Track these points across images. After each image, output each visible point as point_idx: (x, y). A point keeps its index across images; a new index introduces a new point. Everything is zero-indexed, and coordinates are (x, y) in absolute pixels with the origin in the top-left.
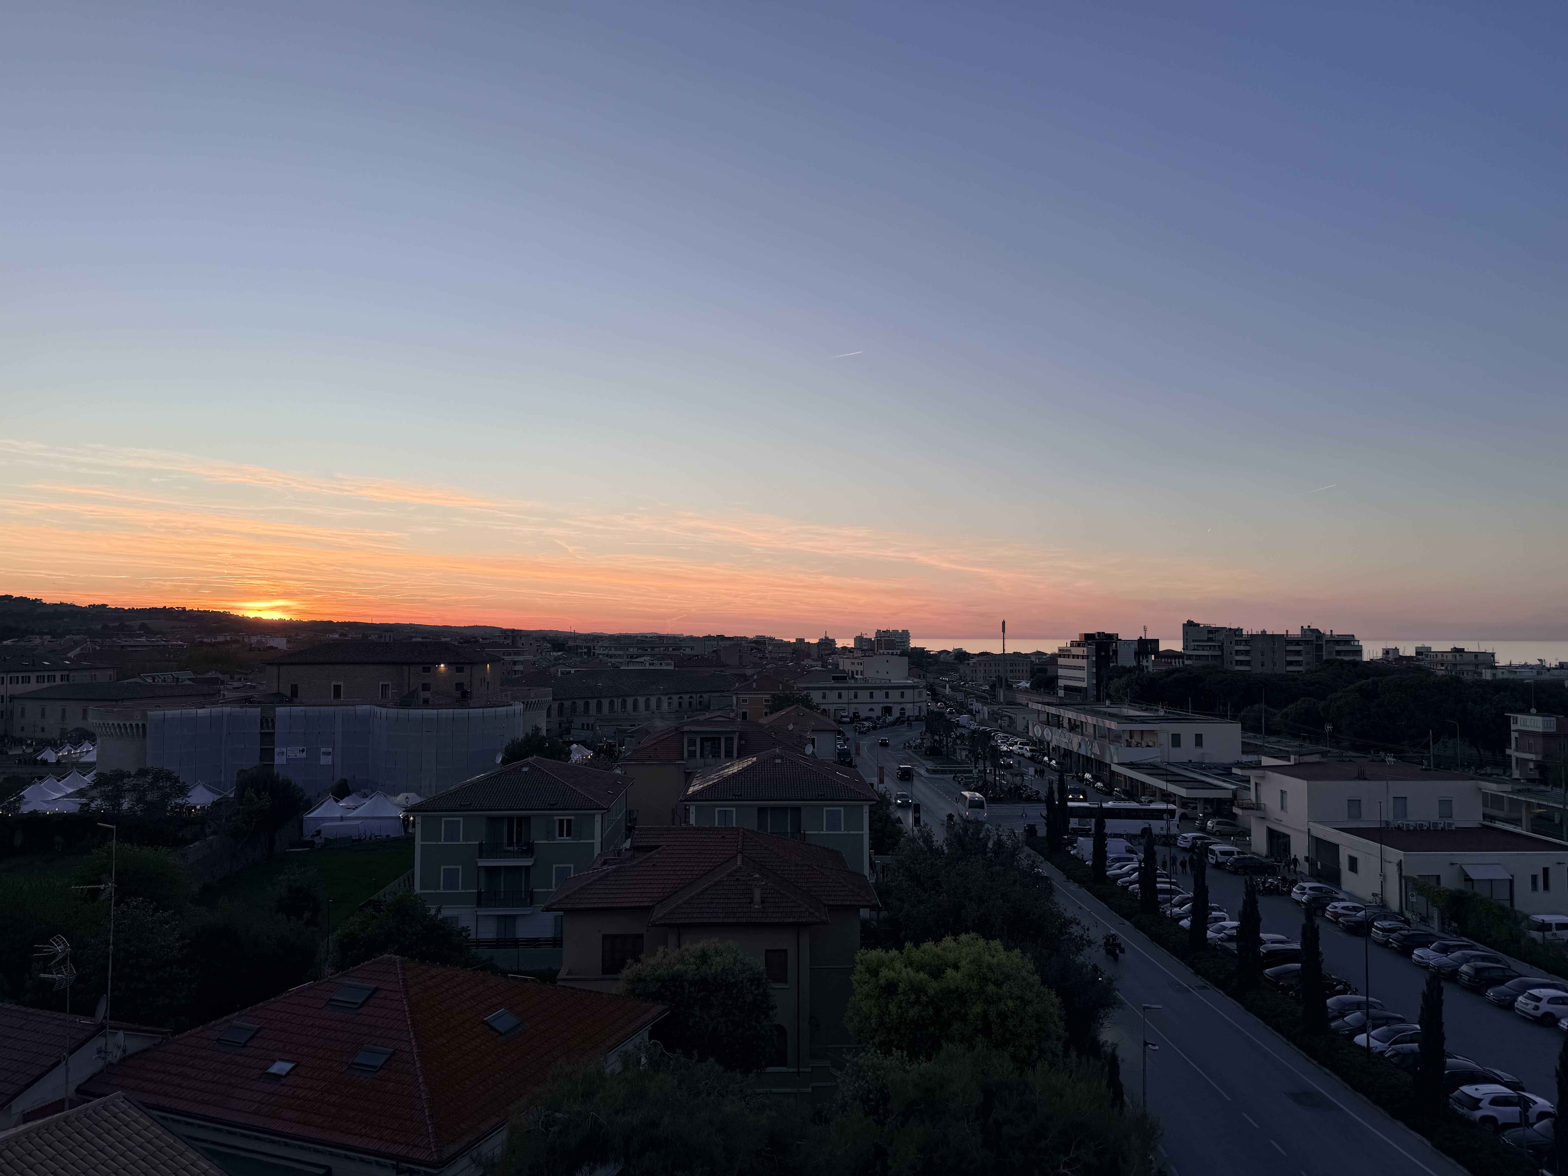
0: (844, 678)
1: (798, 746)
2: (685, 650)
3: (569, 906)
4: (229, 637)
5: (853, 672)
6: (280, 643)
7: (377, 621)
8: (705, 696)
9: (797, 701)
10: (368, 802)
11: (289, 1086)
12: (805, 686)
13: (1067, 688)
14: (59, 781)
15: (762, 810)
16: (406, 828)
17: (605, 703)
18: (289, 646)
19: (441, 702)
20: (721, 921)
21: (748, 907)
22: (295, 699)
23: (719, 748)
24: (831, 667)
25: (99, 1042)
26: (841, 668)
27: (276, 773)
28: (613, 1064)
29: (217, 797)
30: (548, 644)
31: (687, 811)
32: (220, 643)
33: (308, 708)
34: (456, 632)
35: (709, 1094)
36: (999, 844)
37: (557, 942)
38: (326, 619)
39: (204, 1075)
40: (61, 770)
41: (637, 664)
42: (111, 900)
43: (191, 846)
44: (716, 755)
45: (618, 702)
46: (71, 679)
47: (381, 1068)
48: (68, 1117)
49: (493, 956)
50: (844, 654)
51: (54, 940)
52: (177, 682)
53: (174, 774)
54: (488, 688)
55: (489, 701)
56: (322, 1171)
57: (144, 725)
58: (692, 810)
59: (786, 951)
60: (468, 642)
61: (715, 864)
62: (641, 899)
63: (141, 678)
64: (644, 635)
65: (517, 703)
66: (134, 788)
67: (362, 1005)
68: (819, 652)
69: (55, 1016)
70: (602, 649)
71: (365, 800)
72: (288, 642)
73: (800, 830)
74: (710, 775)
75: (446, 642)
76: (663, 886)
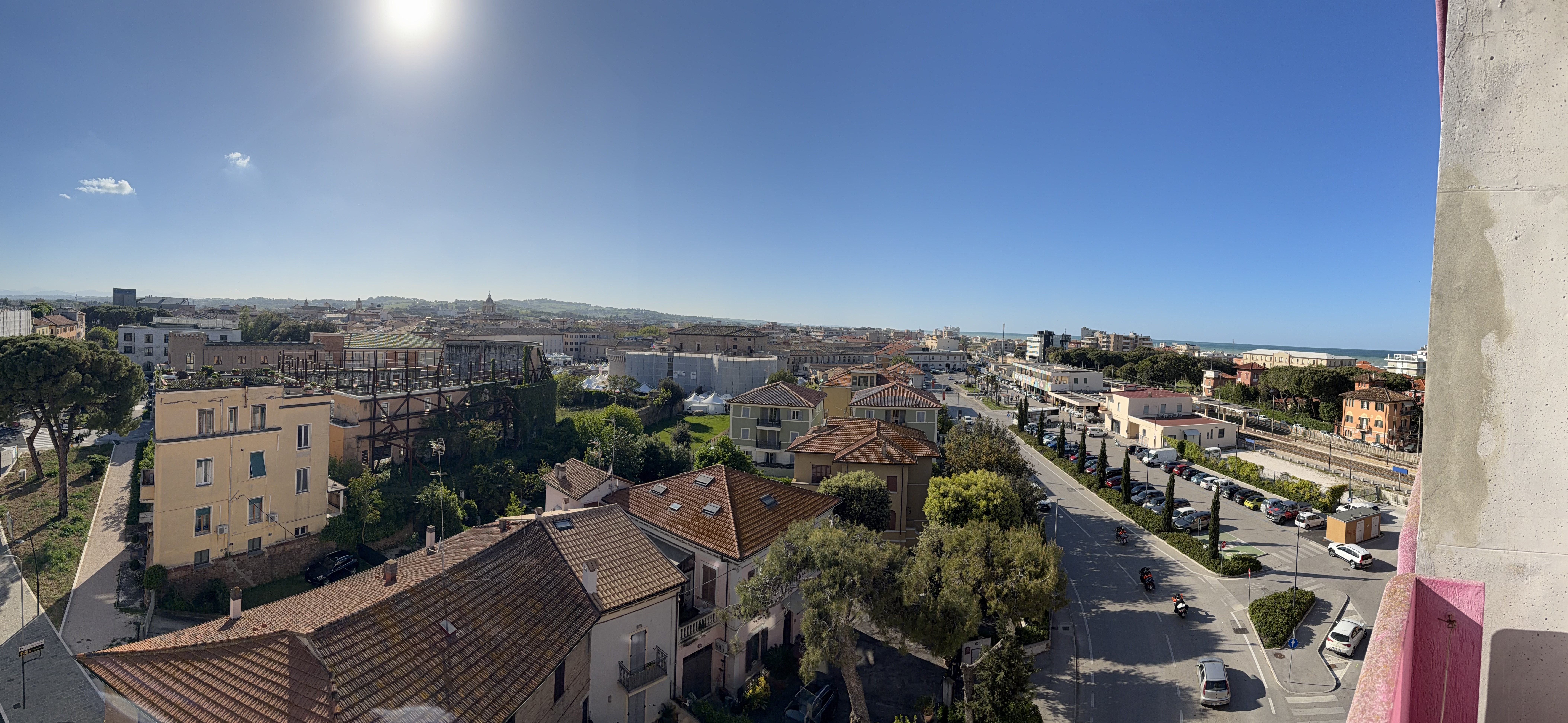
0: (928, 350)
1: (905, 381)
3: (797, 450)
5: (931, 347)
6: (676, 324)
8: (861, 356)
9: (905, 360)
11: (679, 514)
13: (1030, 357)
14: (596, 377)
15: (887, 411)
16: (726, 409)
17: (813, 358)
18: (679, 327)
19: (741, 354)
20: (866, 462)
21: (880, 456)
22: (682, 350)
23: (868, 381)
24: (921, 344)
25: (609, 482)
27: (673, 381)
29: (651, 390)
30: (788, 330)
32: (653, 324)
35: (861, 541)
36: (998, 428)
37: (791, 466)
39: (648, 503)
40: (596, 373)
41: (829, 340)
43: (643, 408)
44: (866, 384)
45: (819, 358)
46: (600, 337)
47: (717, 513)
48: (599, 509)
49: (763, 470)
50: (928, 338)
52: (637, 340)
53: (636, 378)
54: (762, 349)
55: (762, 355)
56: (691, 554)
57: (625, 357)
58: (854, 410)
59: (897, 477)
61: (865, 435)
62: (829, 450)
63: (624, 338)
65: (774, 356)
66: (621, 383)
67: (709, 485)
69: (595, 469)
70: (813, 332)
71: (709, 396)
73: (905, 421)
74: (863, 393)
76: (839, 444)
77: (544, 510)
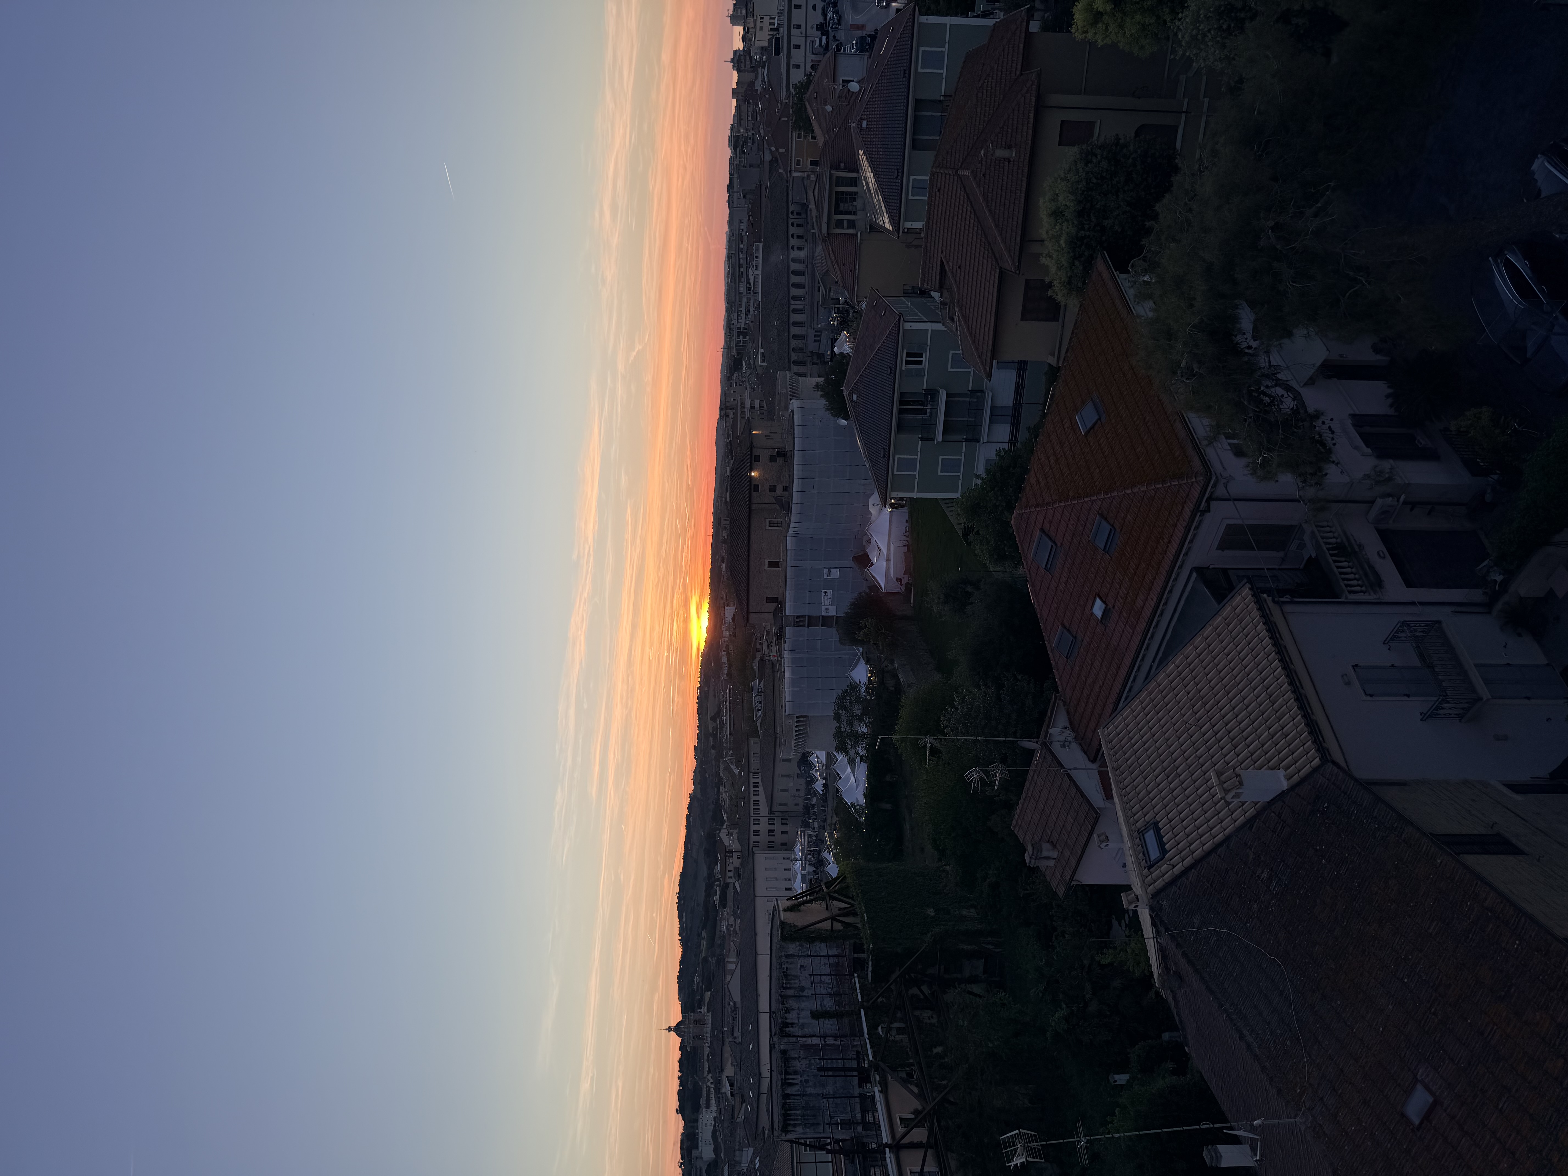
0: (778, 40)
1: (850, 100)
2: (743, 230)
3: (989, 355)
4: (723, 653)
5: (771, 29)
6: (729, 612)
7: (711, 531)
8: (792, 208)
9: (801, 100)
10: (875, 538)
11: (1115, 601)
12: (785, 89)
14: (840, 778)
15: (915, 146)
16: (901, 506)
17: (796, 317)
18: (732, 605)
19: (787, 476)
20: (1023, 195)
21: (1013, 164)
22: (779, 600)
23: (847, 193)
24: (764, 57)
25: (1056, 748)
26: (766, 44)
27: (844, 615)
28: (1145, 310)
29: (862, 661)
30: (735, 375)
31: (910, 231)
32: (729, 660)
33: (788, 589)
34: (722, 461)
35: (1190, 210)
37: (1022, 366)
38: (708, 574)
39: (1095, 668)
40: (831, 777)
41: (756, 283)
42: (941, 739)
43: (902, 680)
44: (853, 196)
45: (795, 304)
46: (757, 771)
47: (1113, 526)
48: (1113, 768)
49: (1027, 428)
50: (750, 40)
51: (968, 779)
52: (761, 692)
53: (840, 694)
54: (776, 433)
55: (788, 432)
56: (1194, 575)
57: (797, 717)
58: (908, 225)
59: (1062, 122)
60: (731, 451)
61: (966, 201)
62: (992, 282)
63: (757, 720)
64: (726, 275)
65: (791, 406)
66: (851, 724)
67: (1054, 542)
68: (748, 71)
69: (1030, 778)
70: (740, 321)
71: (873, 541)
72: (728, 605)
73: (940, 101)
74: (874, 204)
75: (731, 471)
76: (981, 258)
77: (1128, 888)
